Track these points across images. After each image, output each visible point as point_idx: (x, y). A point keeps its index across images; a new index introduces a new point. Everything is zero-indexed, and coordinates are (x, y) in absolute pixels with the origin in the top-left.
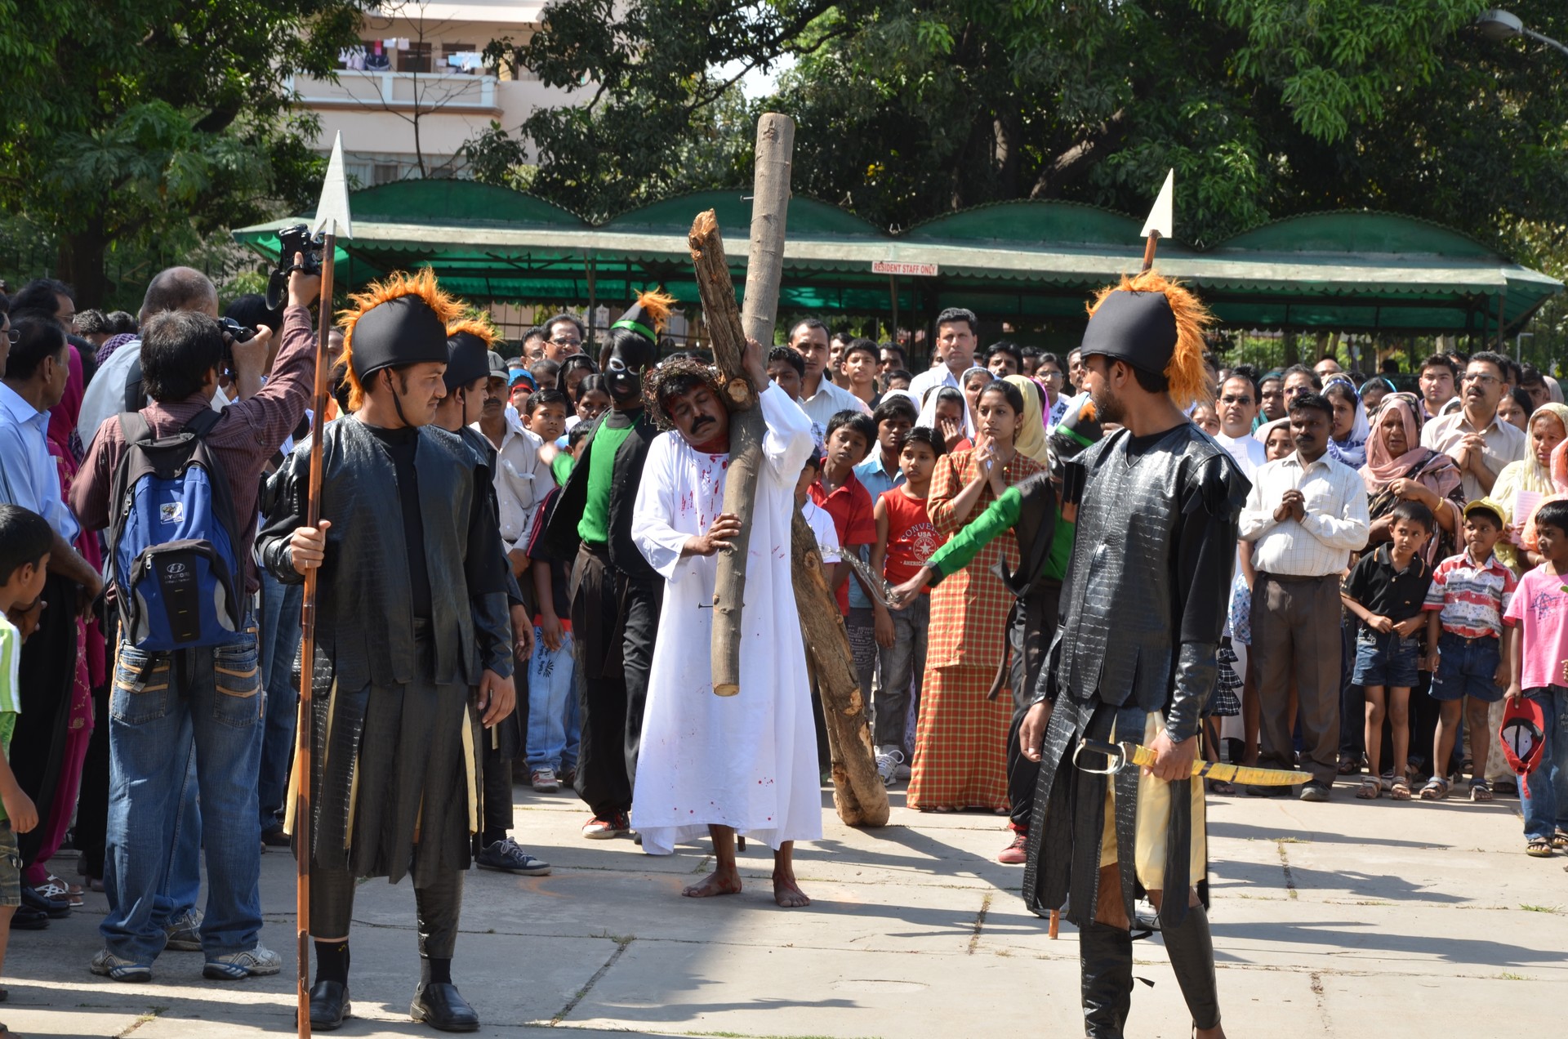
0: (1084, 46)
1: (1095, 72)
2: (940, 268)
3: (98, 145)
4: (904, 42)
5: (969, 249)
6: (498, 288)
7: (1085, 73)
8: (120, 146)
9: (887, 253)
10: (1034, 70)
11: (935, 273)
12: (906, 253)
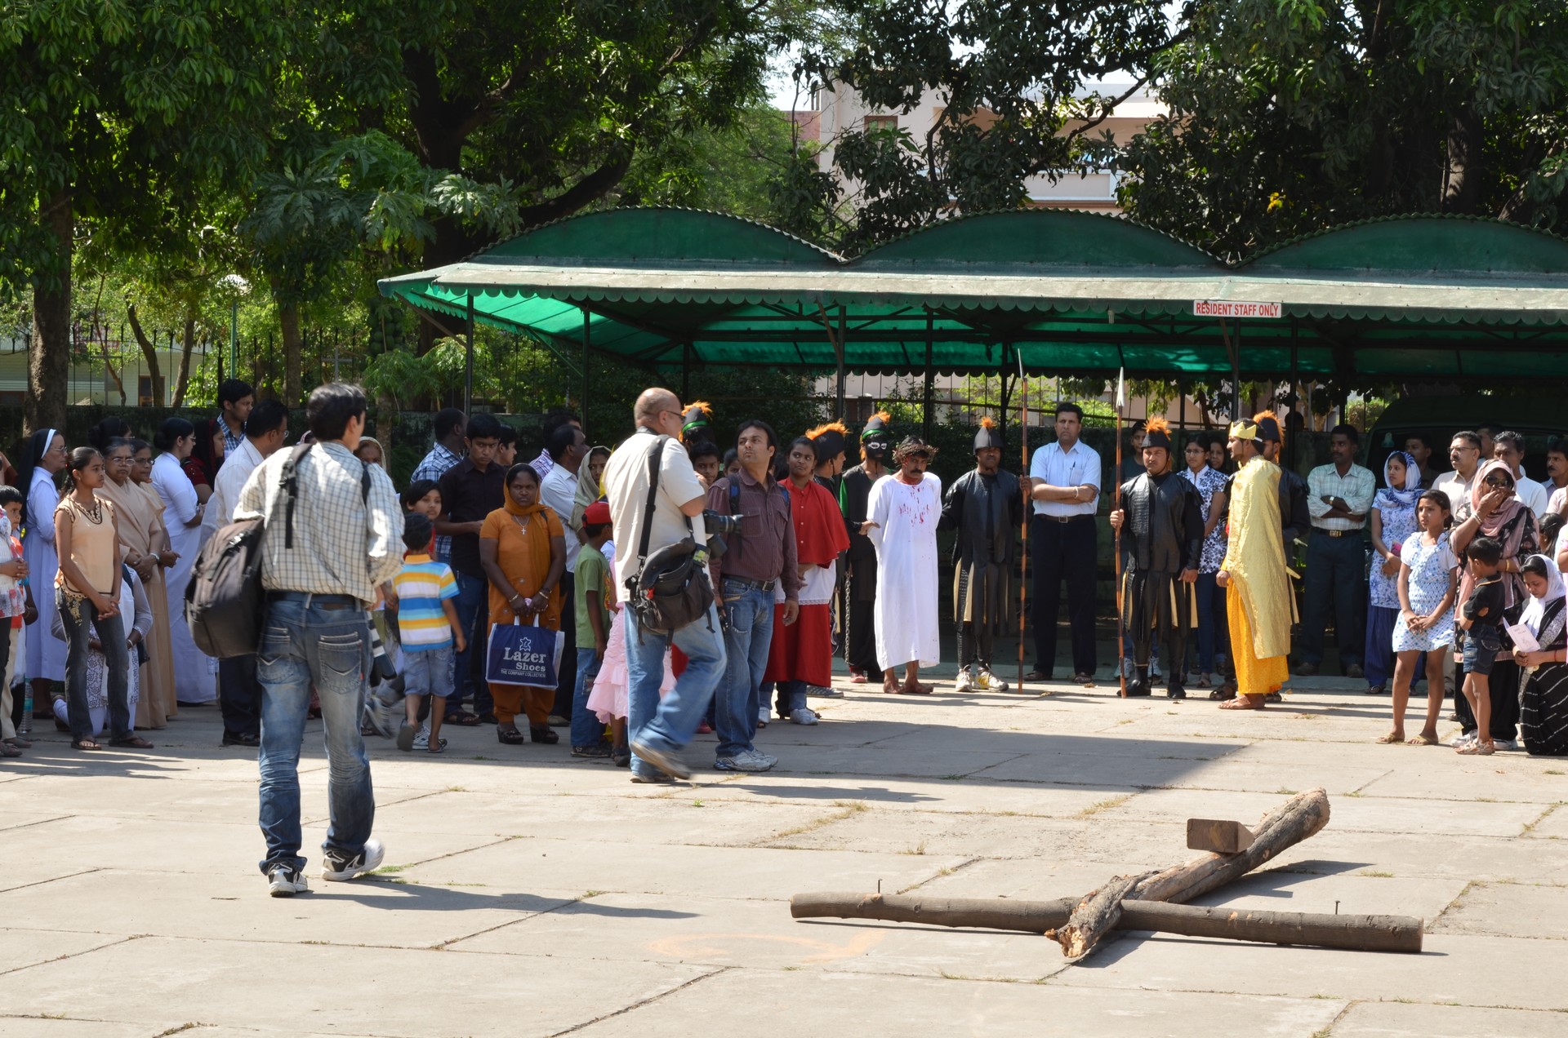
0: (1504, 16)
1: (1526, 51)
2: (1285, 307)
3: (292, 187)
4: (1258, 17)
5: (1331, 283)
6: (811, 354)
7: (1511, 52)
8: (319, 186)
9: (1216, 291)
10: (1439, 49)
11: (1279, 315)
12: (1242, 289)
